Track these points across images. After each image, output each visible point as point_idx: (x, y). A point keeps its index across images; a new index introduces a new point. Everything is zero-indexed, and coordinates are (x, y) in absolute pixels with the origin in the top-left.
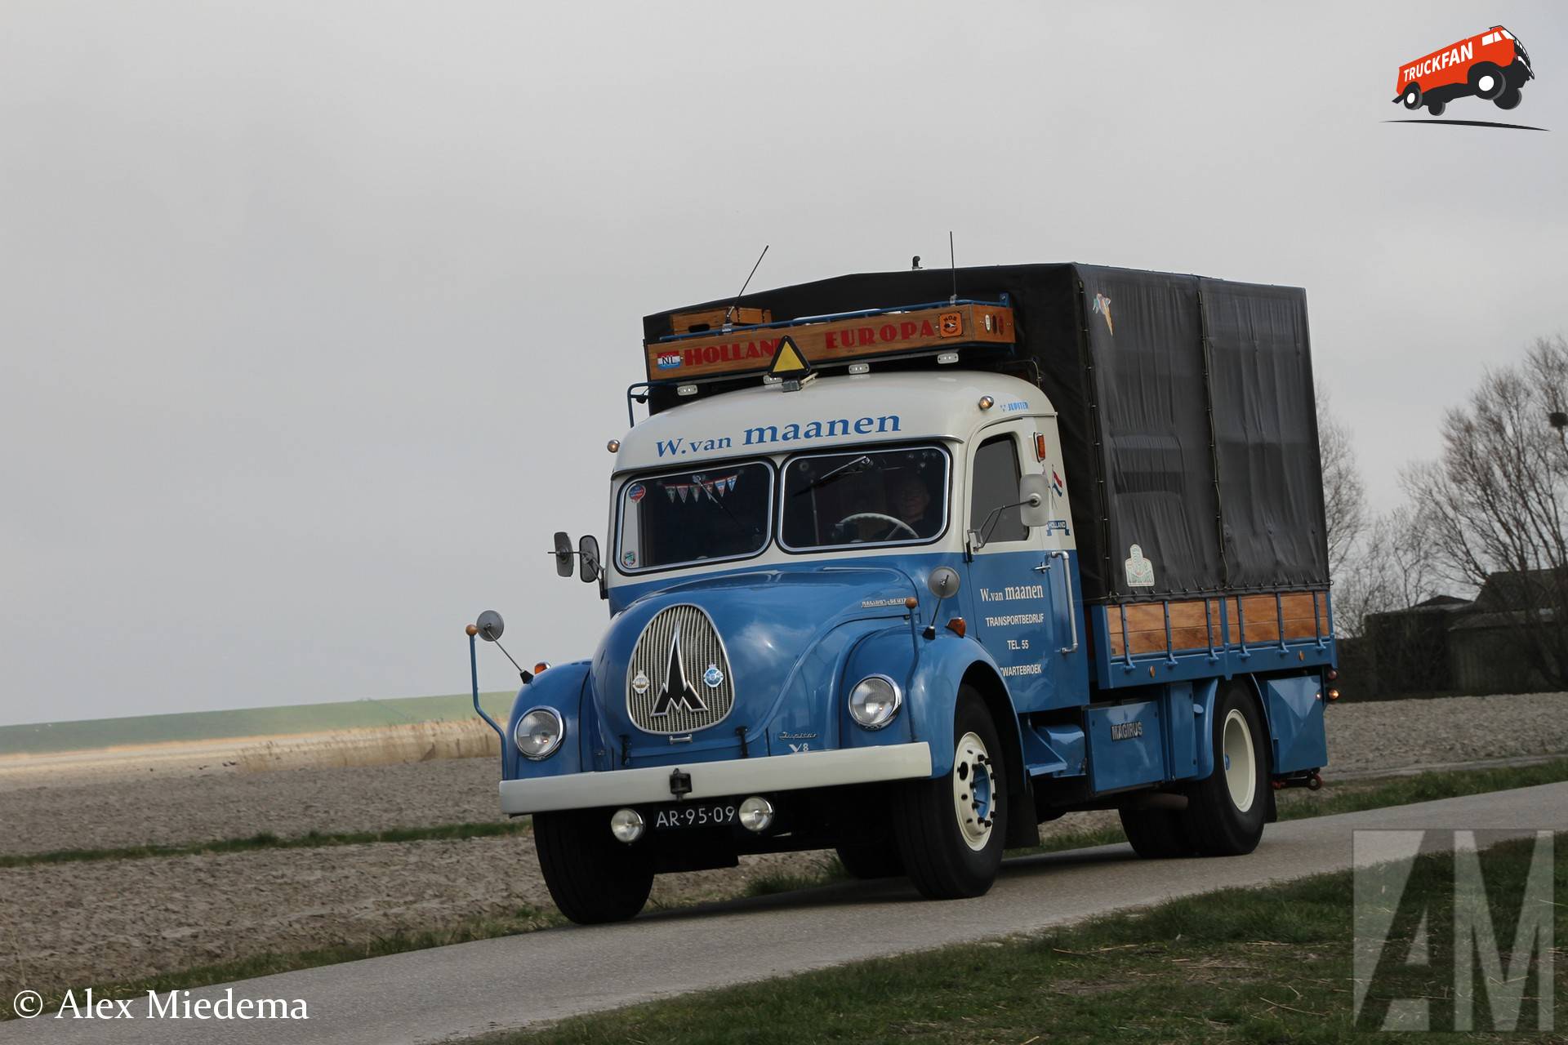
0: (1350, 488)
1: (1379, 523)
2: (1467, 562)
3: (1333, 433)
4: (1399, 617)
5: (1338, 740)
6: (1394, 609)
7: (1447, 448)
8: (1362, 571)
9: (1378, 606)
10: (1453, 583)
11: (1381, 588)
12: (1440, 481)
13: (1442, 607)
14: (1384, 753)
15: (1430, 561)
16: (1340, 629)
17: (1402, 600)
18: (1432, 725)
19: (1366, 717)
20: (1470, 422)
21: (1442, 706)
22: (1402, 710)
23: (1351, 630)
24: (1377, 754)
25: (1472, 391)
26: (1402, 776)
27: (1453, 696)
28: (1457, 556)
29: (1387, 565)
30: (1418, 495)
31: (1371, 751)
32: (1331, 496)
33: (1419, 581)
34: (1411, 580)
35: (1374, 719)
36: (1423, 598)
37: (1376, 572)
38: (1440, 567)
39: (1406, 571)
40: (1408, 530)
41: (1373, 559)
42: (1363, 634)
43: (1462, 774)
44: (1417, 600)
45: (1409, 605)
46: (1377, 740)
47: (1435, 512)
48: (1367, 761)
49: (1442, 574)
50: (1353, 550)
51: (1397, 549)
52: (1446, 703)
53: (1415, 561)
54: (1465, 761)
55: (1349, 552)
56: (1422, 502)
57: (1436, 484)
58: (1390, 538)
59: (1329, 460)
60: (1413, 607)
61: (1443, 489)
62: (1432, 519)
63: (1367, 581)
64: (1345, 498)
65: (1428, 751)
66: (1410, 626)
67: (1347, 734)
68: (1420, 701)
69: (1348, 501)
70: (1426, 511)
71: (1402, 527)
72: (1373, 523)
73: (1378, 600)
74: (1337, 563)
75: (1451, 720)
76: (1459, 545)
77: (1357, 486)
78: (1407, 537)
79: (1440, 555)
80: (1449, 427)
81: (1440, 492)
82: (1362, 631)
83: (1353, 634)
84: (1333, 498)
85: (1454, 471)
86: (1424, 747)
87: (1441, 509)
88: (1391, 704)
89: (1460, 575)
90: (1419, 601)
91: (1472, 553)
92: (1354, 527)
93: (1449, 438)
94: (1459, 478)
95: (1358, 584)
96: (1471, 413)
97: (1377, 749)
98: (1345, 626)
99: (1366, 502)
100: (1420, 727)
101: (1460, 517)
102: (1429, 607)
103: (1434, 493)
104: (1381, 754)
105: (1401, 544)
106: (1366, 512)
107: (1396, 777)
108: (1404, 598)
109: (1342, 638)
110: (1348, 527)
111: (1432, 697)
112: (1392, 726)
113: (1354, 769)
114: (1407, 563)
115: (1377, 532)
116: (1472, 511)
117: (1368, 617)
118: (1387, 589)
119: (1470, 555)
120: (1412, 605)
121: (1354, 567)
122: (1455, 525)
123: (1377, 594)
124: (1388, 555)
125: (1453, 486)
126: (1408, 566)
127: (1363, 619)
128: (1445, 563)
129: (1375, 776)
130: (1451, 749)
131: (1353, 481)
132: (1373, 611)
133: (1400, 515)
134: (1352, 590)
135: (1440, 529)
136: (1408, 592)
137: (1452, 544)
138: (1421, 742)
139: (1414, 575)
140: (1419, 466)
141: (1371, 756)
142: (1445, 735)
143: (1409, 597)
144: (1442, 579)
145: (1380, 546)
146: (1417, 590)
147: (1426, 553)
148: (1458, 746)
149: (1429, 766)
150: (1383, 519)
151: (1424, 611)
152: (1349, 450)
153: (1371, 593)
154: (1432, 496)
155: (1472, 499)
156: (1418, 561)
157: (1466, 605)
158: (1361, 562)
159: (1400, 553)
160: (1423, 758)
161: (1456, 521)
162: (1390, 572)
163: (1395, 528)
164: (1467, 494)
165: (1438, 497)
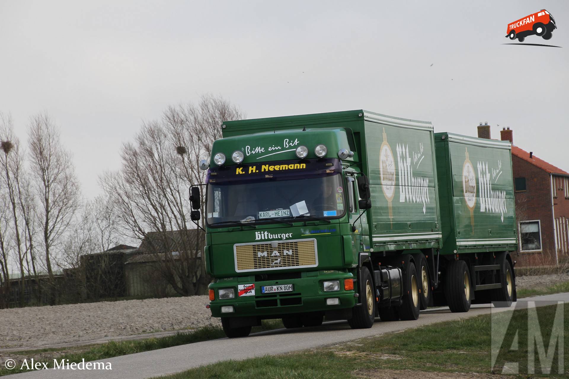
0: (72, 185)
1: (88, 205)
2: (135, 226)
3: (62, 154)
4: (98, 257)
5: (64, 325)
6: (96, 252)
7: (123, 164)
8: (79, 231)
9: (87, 250)
10: (127, 238)
11: (89, 240)
12: (120, 182)
13: (122, 251)
14: (88, 332)
15: (115, 226)
16: (66, 263)
17: (100, 247)
18: (115, 315)
19: (80, 312)
20: (135, 151)
21: (121, 304)
22: (99, 307)
23: (72, 264)
24: (85, 332)
25: (136, 134)
26: (98, 344)
27: (127, 300)
28: (130, 223)
29: (92, 228)
30: (108, 190)
31: (82, 331)
32: (61, 189)
33: (109, 237)
34: (105, 236)
35: (84, 313)
36: (112, 246)
37: (86, 231)
38: (121, 229)
39: (102, 231)
40: (103, 209)
41: (84, 224)
42: (79, 266)
43: (130, 342)
44: (108, 247)
45: (104, 250)
46: (85, 324)
47: (118, 199)
48: (79, 336)
49: (122, 233)
50: (74, 219)
51: (97, 219)
52: (123, 304)
53: (107, 226)
54: (132, 335)
55: (72, 220)
56: (111, 193)
57: (118, 183)
58: (94, 213)
59: (61, 169)
60: (106, 251)
61: (122, 187)
62: (116, 203)
63: (81, 236)
64: (70, 190)
65: (112, 330)
66: (104, 262)
67: (69, 321)
68: (109, 303)
69: (71, 192)
70: (113, 198)
71: (100, 207)
72: (85, 204)
73: (87, 247)
74: (65, 227)
75: (125, 313)
76: (130, 217)
77: (76, 184)
78: (103, 213)
79: (120, 222)
80: (125, 153)
81: (120, 188)
82: (78, 264)
83: (74, 266)
84: (63, 191)
85: (128, 177)
86: (110, 328)
87: (121, 197)
88: (93, 304)
89: (131, 233)
90: (110, 248)
91: (137, 221)
92: (74, 207)
93: (125, 159)
94: (130, 180)
95: (76, 238)
96: (136, 146)
97: (85, 329)
98: (69, 261)
99: (81, 193)
100: (109, 317)
101: (131, 202)
102: (115, 251)
103: (117, 189)
104: (87, 332)
105: (99, 216)
106: (81, 198)
107: (94, 345)
108: (102, 246)
109: (68, 268)
110: (71, 207)
111: (116, 300)
112: (94, 316)
113: (72, 341)
114: (103, 227)
115: (87, 210)
116: (137, 199)
117: (82, 257)
118: (92, 241)
119: (136, 223)
120: (106, 250)
121: (75, 229)
122: (129, 207)
123: (87, 244)
124: (93, 222)
125: (128, 185)
126: (103, 228)
127: (79, 257)
128: (123, 227)
129: (83, 345)
130: (124, 329)
131: (73, 181)
132: (85, 253)
133: (99, 200)
134: (73, 241)
135: (121, 208)
136: (104, 242)
137: (127, 216)
138: (108, 325)
139: (107, 234)
140: (109, 174)
141: (81, 333)
142: (121, 321)
143: (104, 246)
144: (122, 235)
145: (88, 218)
146: (108, 241)
147: (113, 221)
148: (128, 327)
149: (113, 338)
150: (90, 203)
151: (112, 253)
152: (71, 164)
153: (84, 243)
154: (116, 190)
155: (137, 192)
156: (109, 226)
157: (135, 250)
158: (78, 226)
159: (99, 221)
160: (109, 334)
161: (129, 204)
162: (94, 232)
163: (96, 208)
164: (134, 189)
165: (121, 192)
